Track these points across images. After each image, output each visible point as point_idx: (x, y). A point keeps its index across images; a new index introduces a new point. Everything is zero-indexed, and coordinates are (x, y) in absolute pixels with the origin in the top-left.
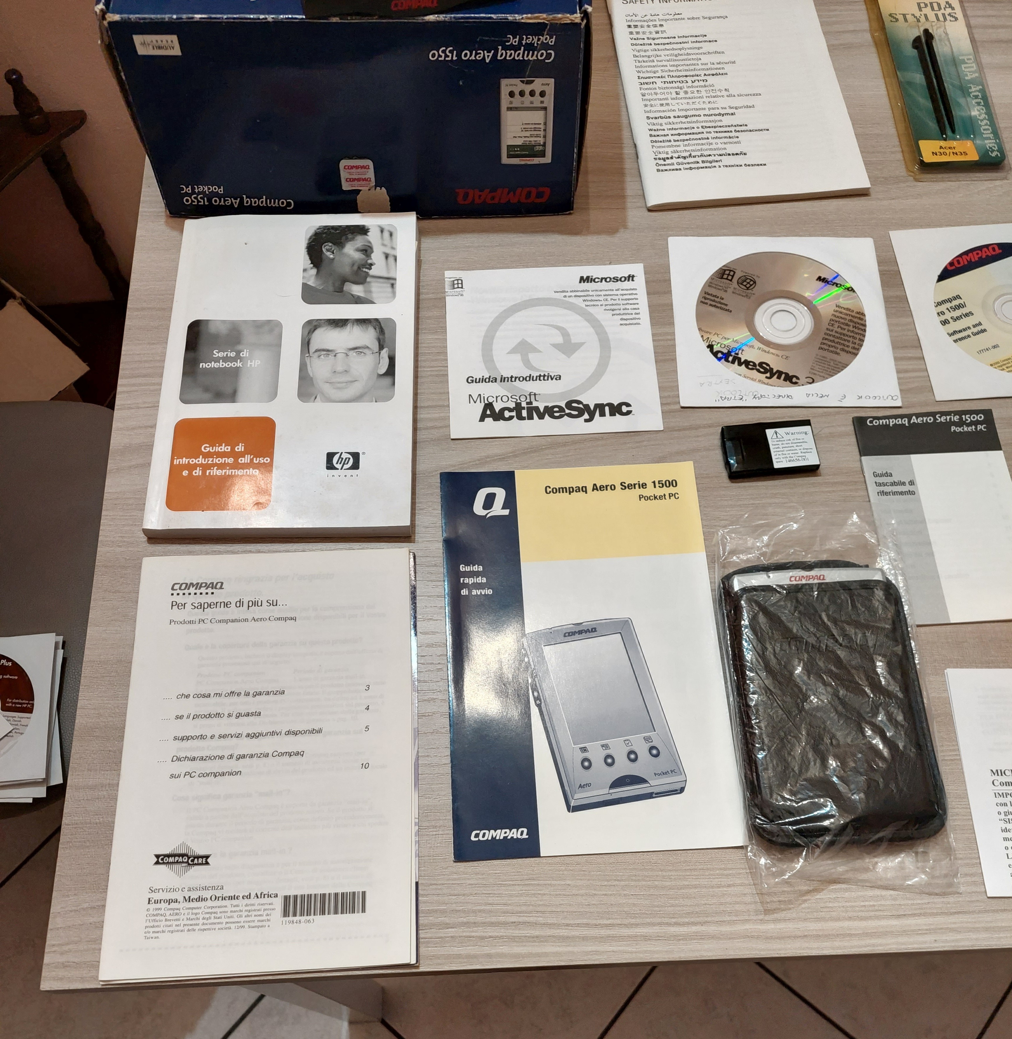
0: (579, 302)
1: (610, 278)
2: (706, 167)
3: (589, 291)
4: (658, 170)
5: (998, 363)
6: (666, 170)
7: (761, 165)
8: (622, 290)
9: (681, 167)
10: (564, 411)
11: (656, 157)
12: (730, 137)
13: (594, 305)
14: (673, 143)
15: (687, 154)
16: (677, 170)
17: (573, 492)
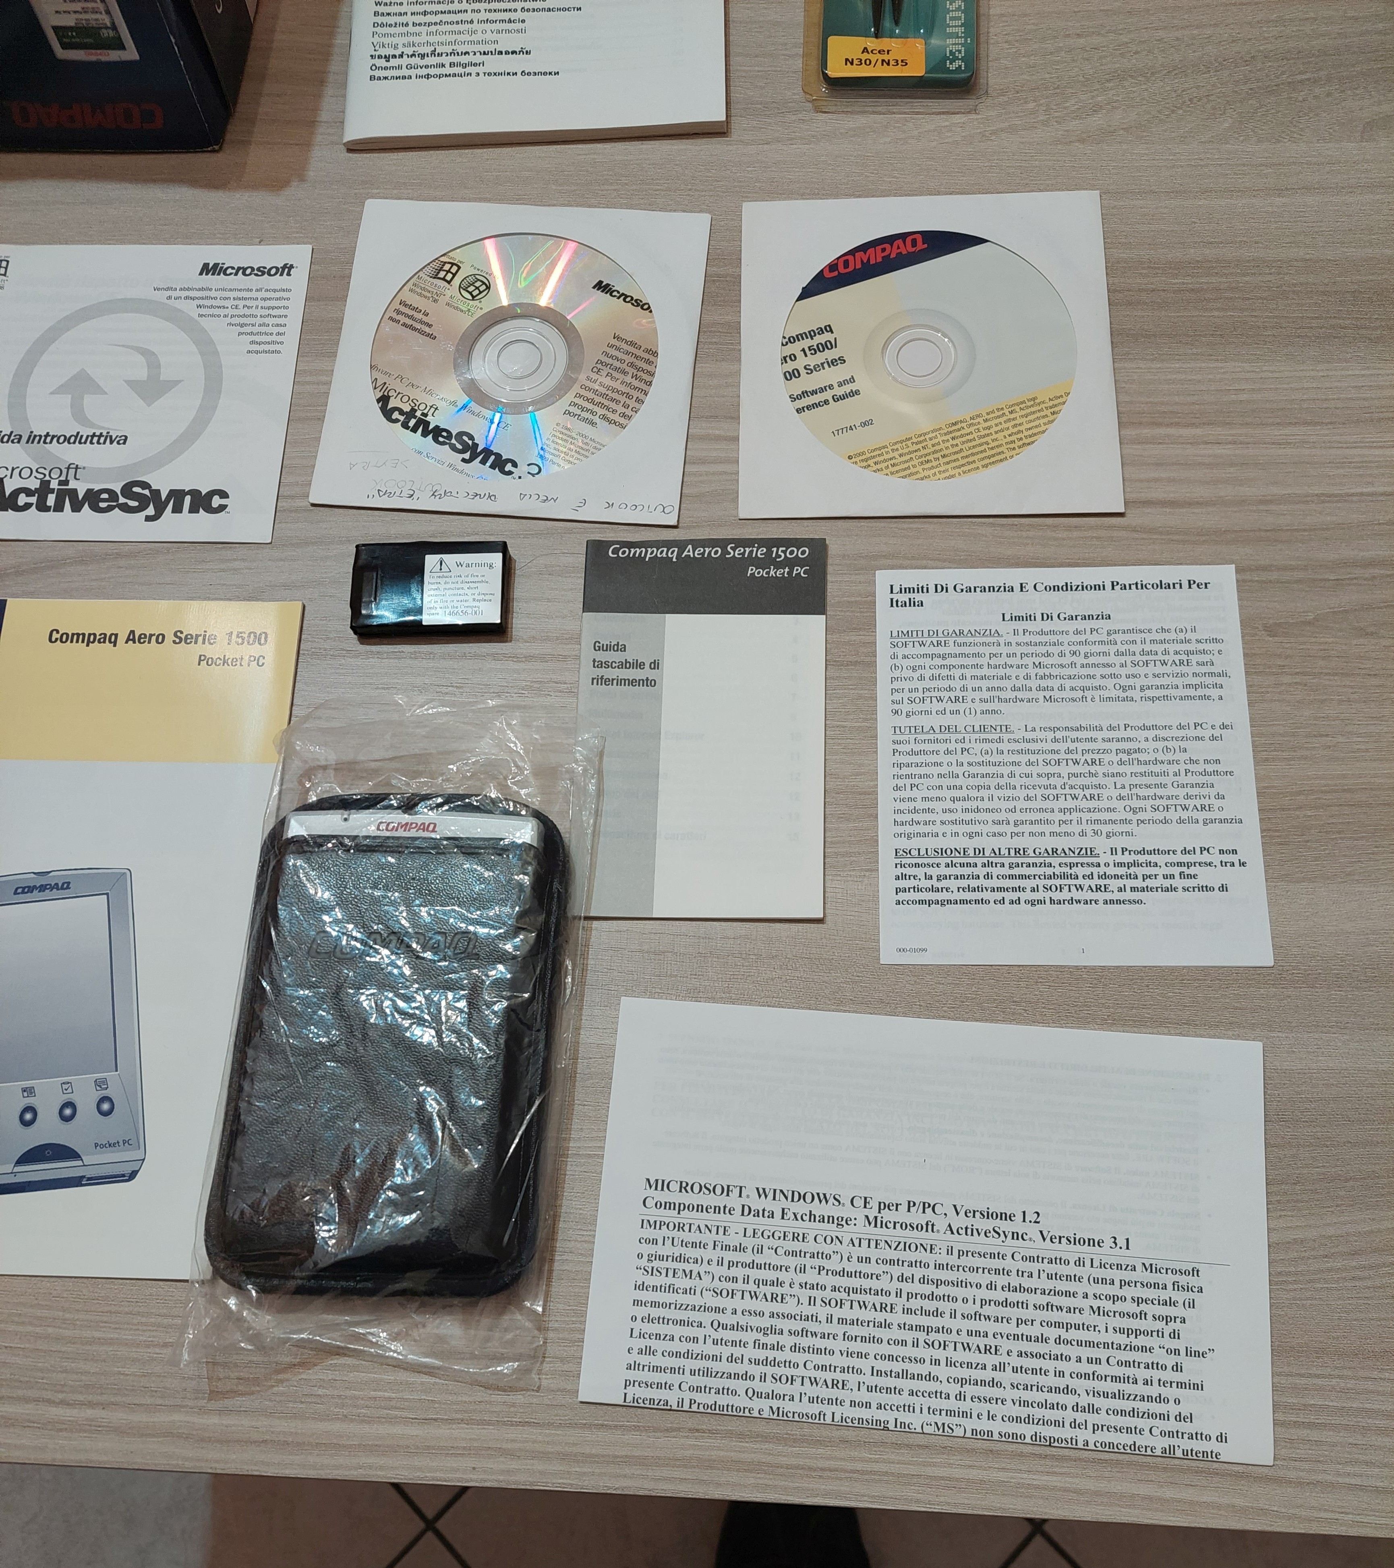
0: (190, 308)
1: (253, 269)
2: (455, 75)
3: (211, 290)
4: (372, 78)
5: (863, 453)
6: (386, 78)
7: (550, 73)
8: (267, 290)
9: (413, 73)
10: (117, 500)
11: (374, 53)
12: (510, 21)
13: (213, 316)
14: (411, 29)
15: (428, 50)
16: (404, 78)
17: (93, 642)
